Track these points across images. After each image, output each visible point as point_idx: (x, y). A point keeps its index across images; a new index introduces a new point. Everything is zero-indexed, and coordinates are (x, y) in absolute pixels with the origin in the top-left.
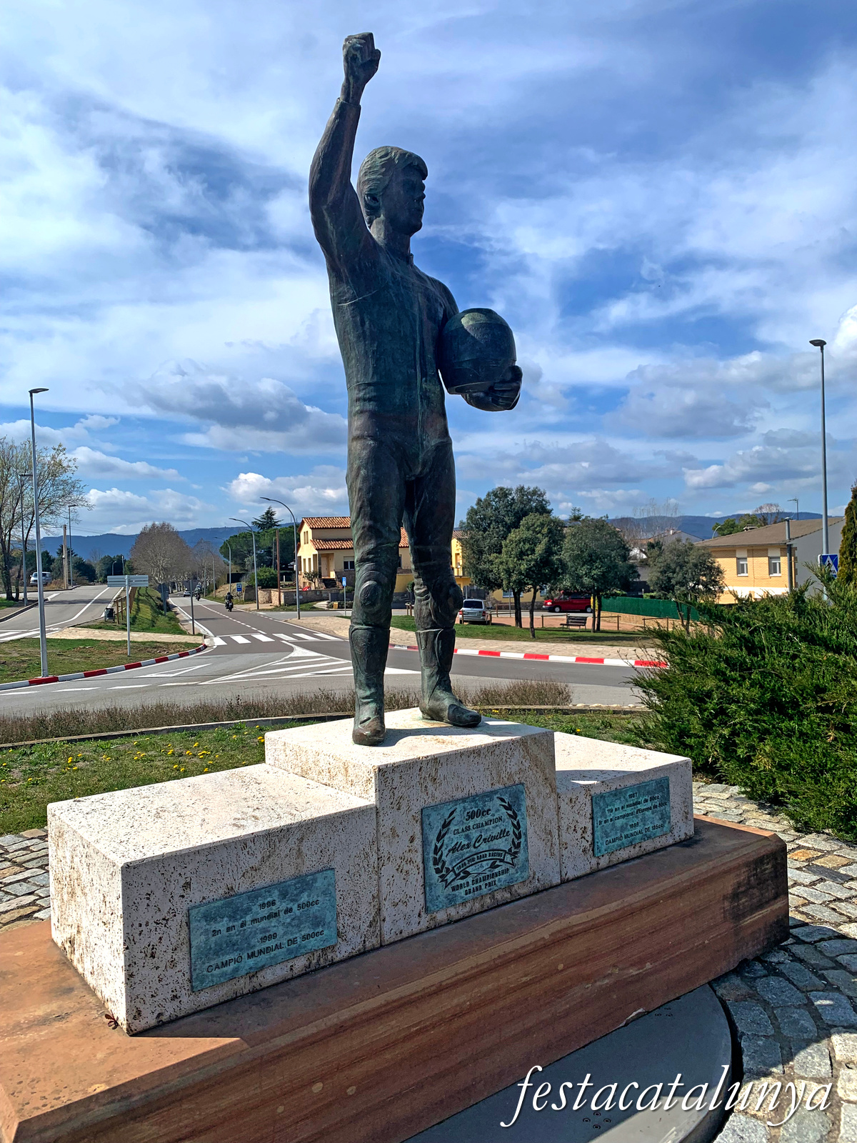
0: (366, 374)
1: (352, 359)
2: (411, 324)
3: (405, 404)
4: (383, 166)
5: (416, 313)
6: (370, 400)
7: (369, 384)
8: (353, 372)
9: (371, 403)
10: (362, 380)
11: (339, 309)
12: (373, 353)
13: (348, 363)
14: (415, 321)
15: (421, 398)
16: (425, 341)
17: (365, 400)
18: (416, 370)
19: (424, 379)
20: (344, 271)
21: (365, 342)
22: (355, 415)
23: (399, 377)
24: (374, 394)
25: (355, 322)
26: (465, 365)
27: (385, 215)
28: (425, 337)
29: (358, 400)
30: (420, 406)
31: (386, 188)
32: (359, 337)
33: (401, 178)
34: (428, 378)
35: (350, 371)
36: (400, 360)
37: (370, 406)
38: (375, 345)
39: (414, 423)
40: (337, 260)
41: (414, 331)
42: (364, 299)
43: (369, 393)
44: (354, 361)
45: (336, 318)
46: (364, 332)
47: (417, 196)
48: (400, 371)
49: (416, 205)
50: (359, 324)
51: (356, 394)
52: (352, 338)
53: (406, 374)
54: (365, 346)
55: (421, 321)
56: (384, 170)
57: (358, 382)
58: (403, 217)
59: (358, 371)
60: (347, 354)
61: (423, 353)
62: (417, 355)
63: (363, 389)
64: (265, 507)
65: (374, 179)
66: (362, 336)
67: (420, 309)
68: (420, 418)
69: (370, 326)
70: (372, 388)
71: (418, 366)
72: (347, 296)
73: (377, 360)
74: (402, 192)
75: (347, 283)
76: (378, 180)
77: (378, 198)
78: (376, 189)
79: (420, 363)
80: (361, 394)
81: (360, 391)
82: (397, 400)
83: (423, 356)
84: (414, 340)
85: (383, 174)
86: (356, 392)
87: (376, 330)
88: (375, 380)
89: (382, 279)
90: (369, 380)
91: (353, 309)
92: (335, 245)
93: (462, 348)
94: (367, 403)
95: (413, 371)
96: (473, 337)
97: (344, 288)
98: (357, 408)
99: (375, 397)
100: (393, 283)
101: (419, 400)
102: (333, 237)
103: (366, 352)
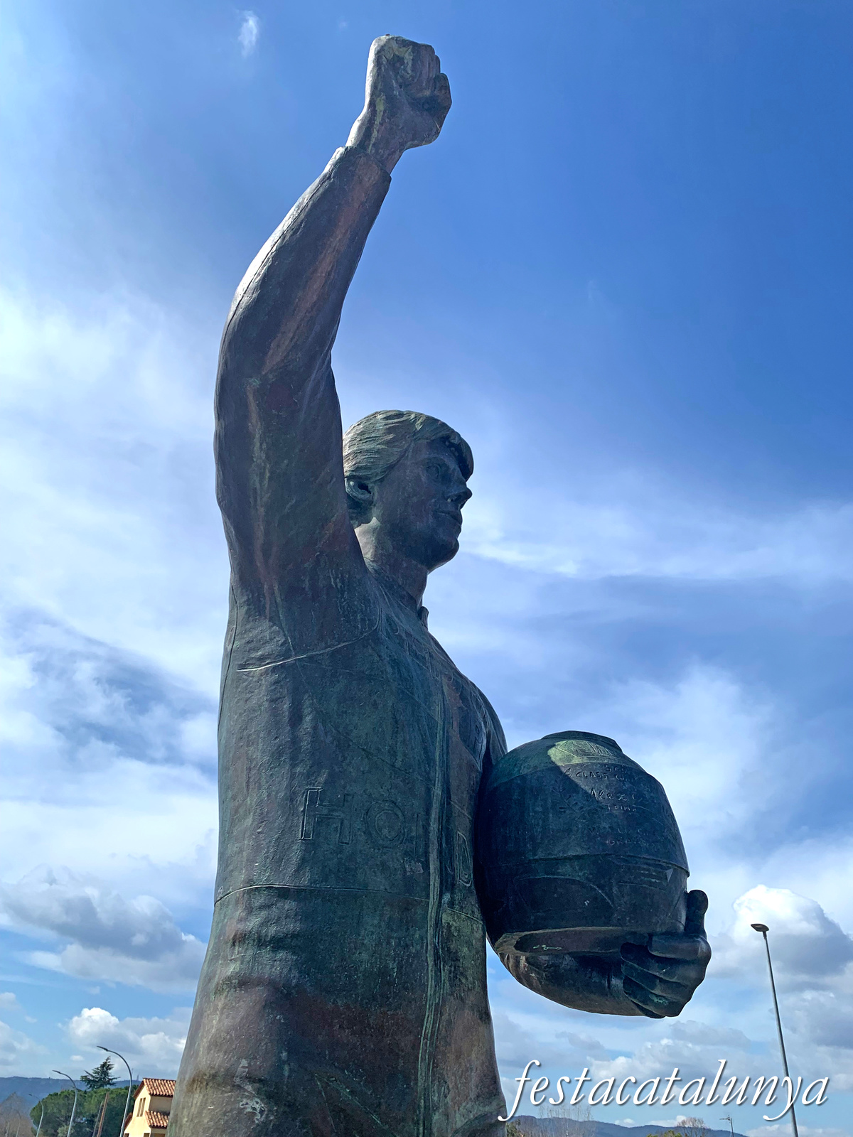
0: (278, 861)
1: (247, 812)
2: (423, 741)
3: (384, 973)
4: (389, 431)
5: (438, 718)
6: (277, 944)
7: (283, 893)
8: (241, 851)
9: (281, 954)
10: (263, 879)
11: (239, 679)
12: (312, 801)
13: (233, 823)
14: (433, 736)
15: (437, 957)
16: (453, 790)
17: (261, 942)
18: (426, 866)
19: (447, 898)
20: (272, 587)
21: (293, 766)
22: (218, 991)
23: (379, 882)
24: (292, 926)
25: (275, 713)
26: (565, 870)
27: (380, 519)
28: (454, 783)
29: (240, 939)
30: (431, 983)
31: (391, 467)
32: (277, 754)
33: (425, 454)
34: (458, 897)
35: (233, 848)
36: (385, 831)
37: (274, 965)
38: (322, 779)
39: (405, 1042)
40: (259, 557)
41: (429, 760)
42: (311, 658)
43: (278, 921)
44: (249, 821)
45: (226, 705)
46: (295, 741)
47: (455, 491)
48: (383, 864)
49: (450, 508)
50: (286, 719)
51: (238, 921)
52: (259, 753)
53: (399, 876)
54: (293, 777)
55: (447, 740)
56: (391, 436)
57: (249, 881)
58: (422, 525)
59: (257, 849)
60: (234, 798)
61: (448, 821)
62: (434, 826)
63: (261, 908)
64: (102, 1057)
65: (367, 451)
66: (289, 752)
67: (445, 710)
68: (428, 1025)
69: (315, 728)
70: (289, 905)
71: (433, 856)
72: (268, 649)
73: (322, 821)
74: (423, 479)
75: (273, 620)
76: (378, 452)
77: (370, 485)
78: (370, 468)
79: (440, 852)
80: (254, 922)
81: (250, 910)
82: (364, 956)
83: (446, 832)
84: (429, 781)
85: (388, 443)
86: (240, 912)
87: (329, 739)
88: (305, 881)
89: (363, 620)
90: (285, 879)
91: (276, 682)
92: (262, 510)
93: (554, 823)
94: (266, 954)
95: (419, 868)
96: (588, 796)
97: (264, 628)
98: (232, 969)
99: (294, 936)
100: (388, 636)
101: (431, 963)
102: (261, 484)
103: (291, 798)
